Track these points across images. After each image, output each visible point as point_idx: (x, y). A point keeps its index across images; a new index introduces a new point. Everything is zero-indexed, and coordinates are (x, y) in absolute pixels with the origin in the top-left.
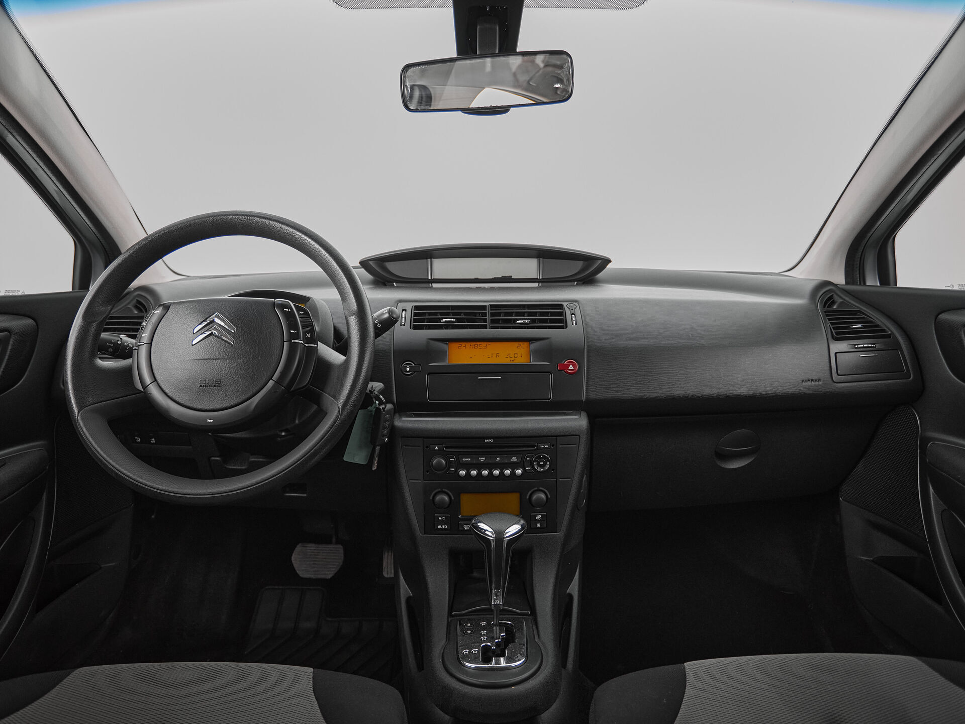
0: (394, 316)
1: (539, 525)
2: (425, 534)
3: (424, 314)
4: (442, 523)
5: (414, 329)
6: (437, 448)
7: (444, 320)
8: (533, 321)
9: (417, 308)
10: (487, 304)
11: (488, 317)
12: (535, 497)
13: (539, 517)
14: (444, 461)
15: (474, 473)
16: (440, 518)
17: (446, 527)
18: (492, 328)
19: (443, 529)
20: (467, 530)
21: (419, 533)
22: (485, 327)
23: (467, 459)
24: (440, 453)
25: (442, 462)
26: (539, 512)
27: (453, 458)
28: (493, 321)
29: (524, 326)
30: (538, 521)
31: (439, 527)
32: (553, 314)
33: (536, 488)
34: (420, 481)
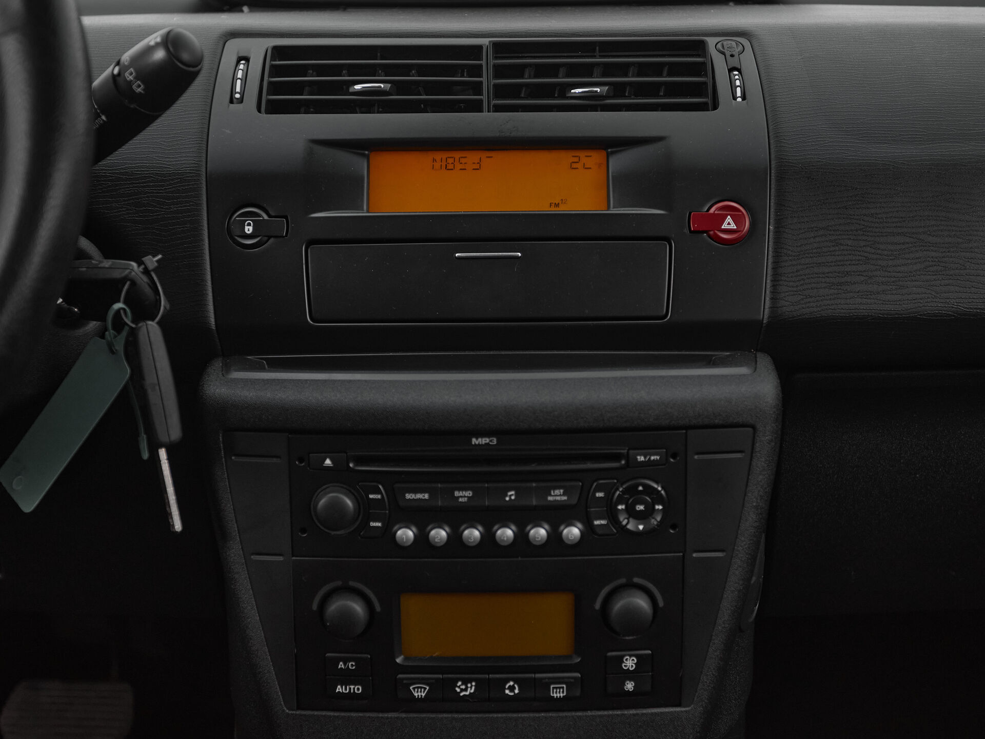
0: (185, 56)
1: (630, 686)
2: (298, 708)
3: (302, 70)
4: (347, 678)
5: (268, 112)
6: (328, 462)
7: (358, 87)
8: (618, 90)
9: (278, 52)
10: (485, 41)
11: (487, 80)
12: (619, 605)
13: (630, 663)
14: (349, 502)
15: (440, 534)
16: (341, 665)
17: (358, 689)
18: (498, 109)
19: (351, 696)
20: (420, 700)
21: (282, 708)
22: (476, 107)
23: (419, 496)
24: (340, 476)
25: (343, 505)
26: (629, 648)
27: (378, 491)
28: (500, 92)
29: (591, 104)
30: (629, 675)
31: (339, 689)
32: (674, 69)
33: (623, 581)
34: (281, 558)
